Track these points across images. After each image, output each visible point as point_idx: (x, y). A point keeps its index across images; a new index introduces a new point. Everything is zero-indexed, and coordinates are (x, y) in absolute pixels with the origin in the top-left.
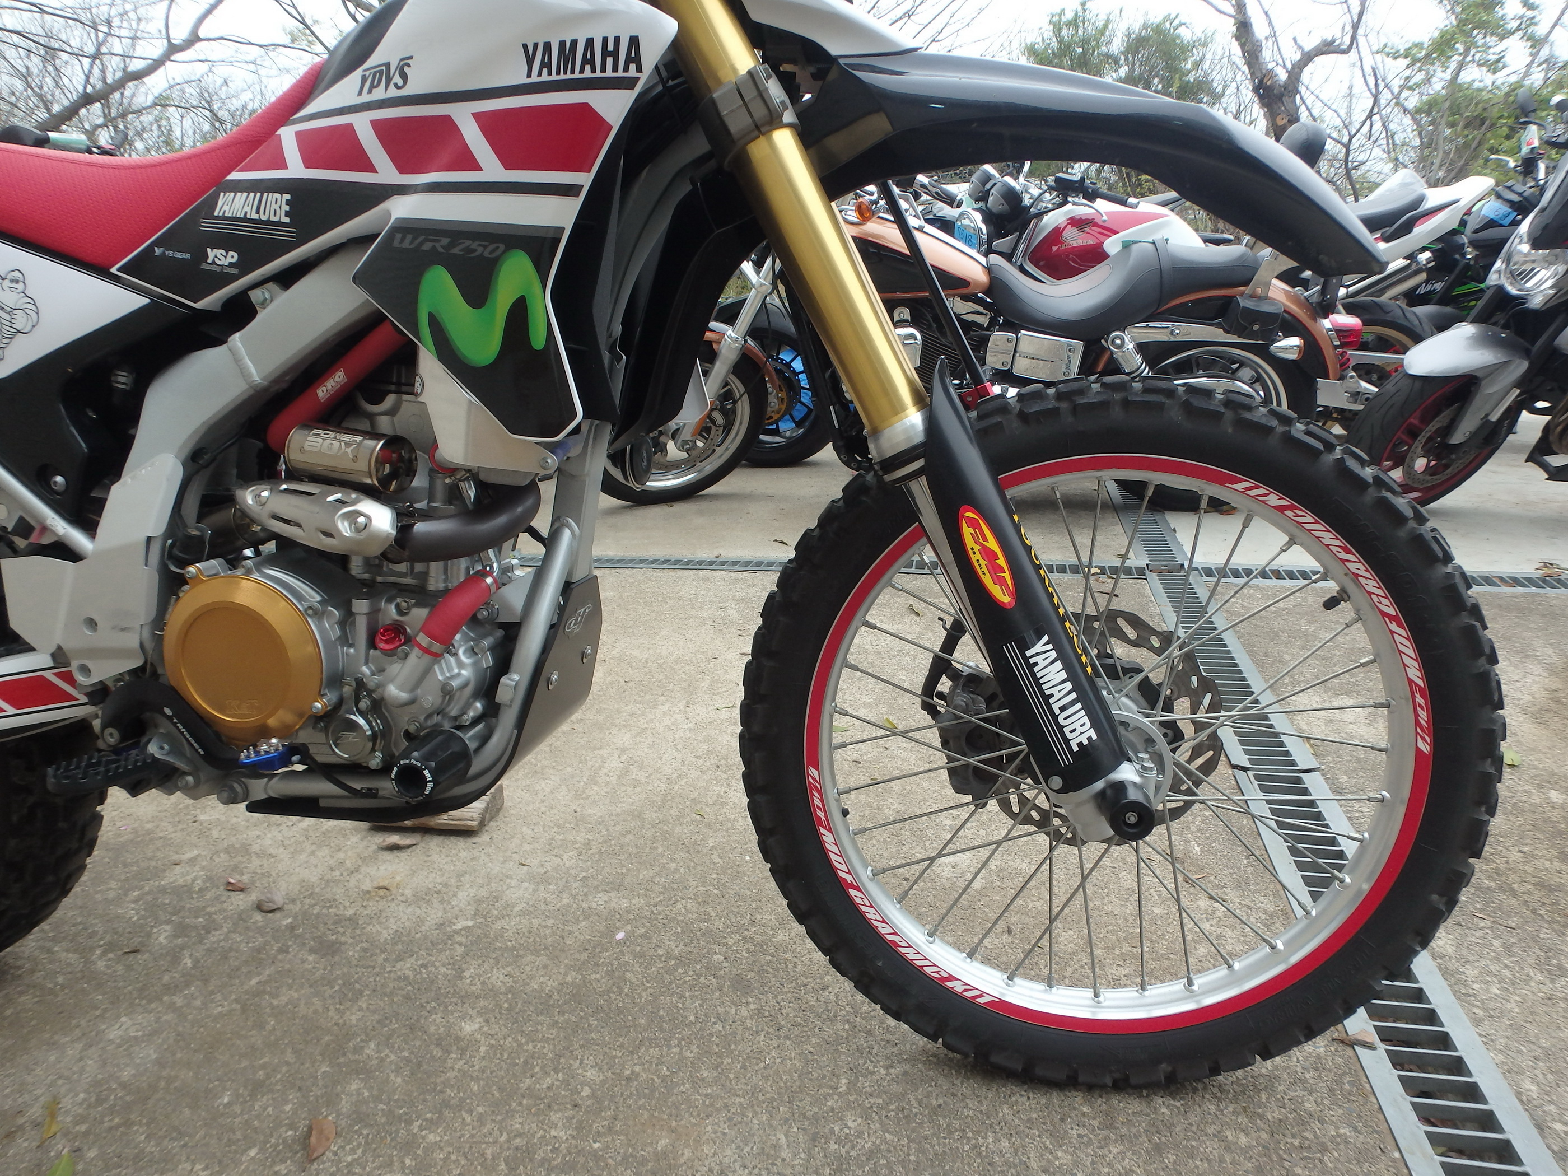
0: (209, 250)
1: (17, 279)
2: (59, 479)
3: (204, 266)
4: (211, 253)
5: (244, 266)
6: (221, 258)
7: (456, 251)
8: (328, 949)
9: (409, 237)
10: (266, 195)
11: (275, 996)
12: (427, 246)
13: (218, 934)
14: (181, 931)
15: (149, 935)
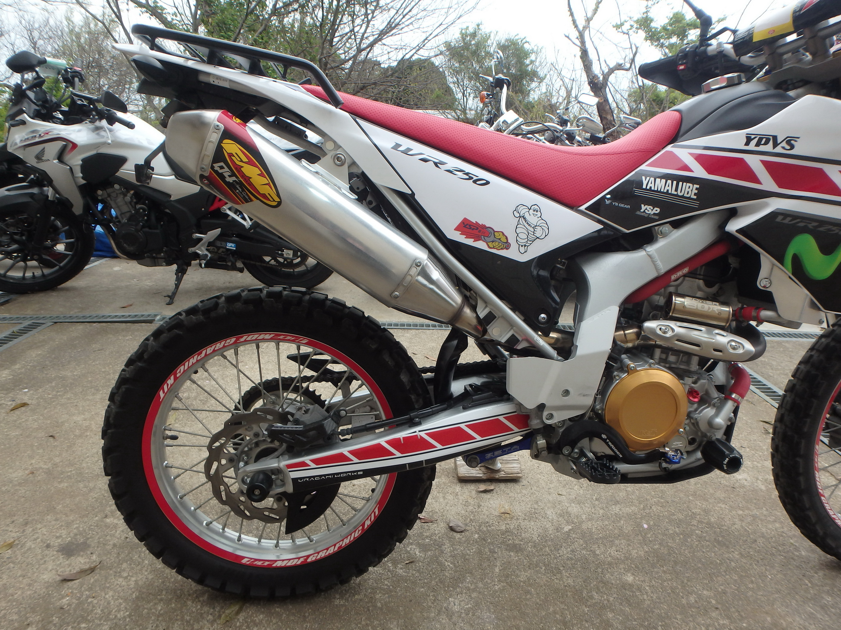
0: (642, 205)
1: (537, 210)
2: (543, 315)
3: (638, 213)
4: (643, 207)
5: (661, 216)
6: (648, 210)
7: (821, 229)
9: (789, 219)
10: (685, 184)
11: (517, 576)
12: (802, 224)
13: (447, 547)
14: (424, 548)
15: (408, 552)
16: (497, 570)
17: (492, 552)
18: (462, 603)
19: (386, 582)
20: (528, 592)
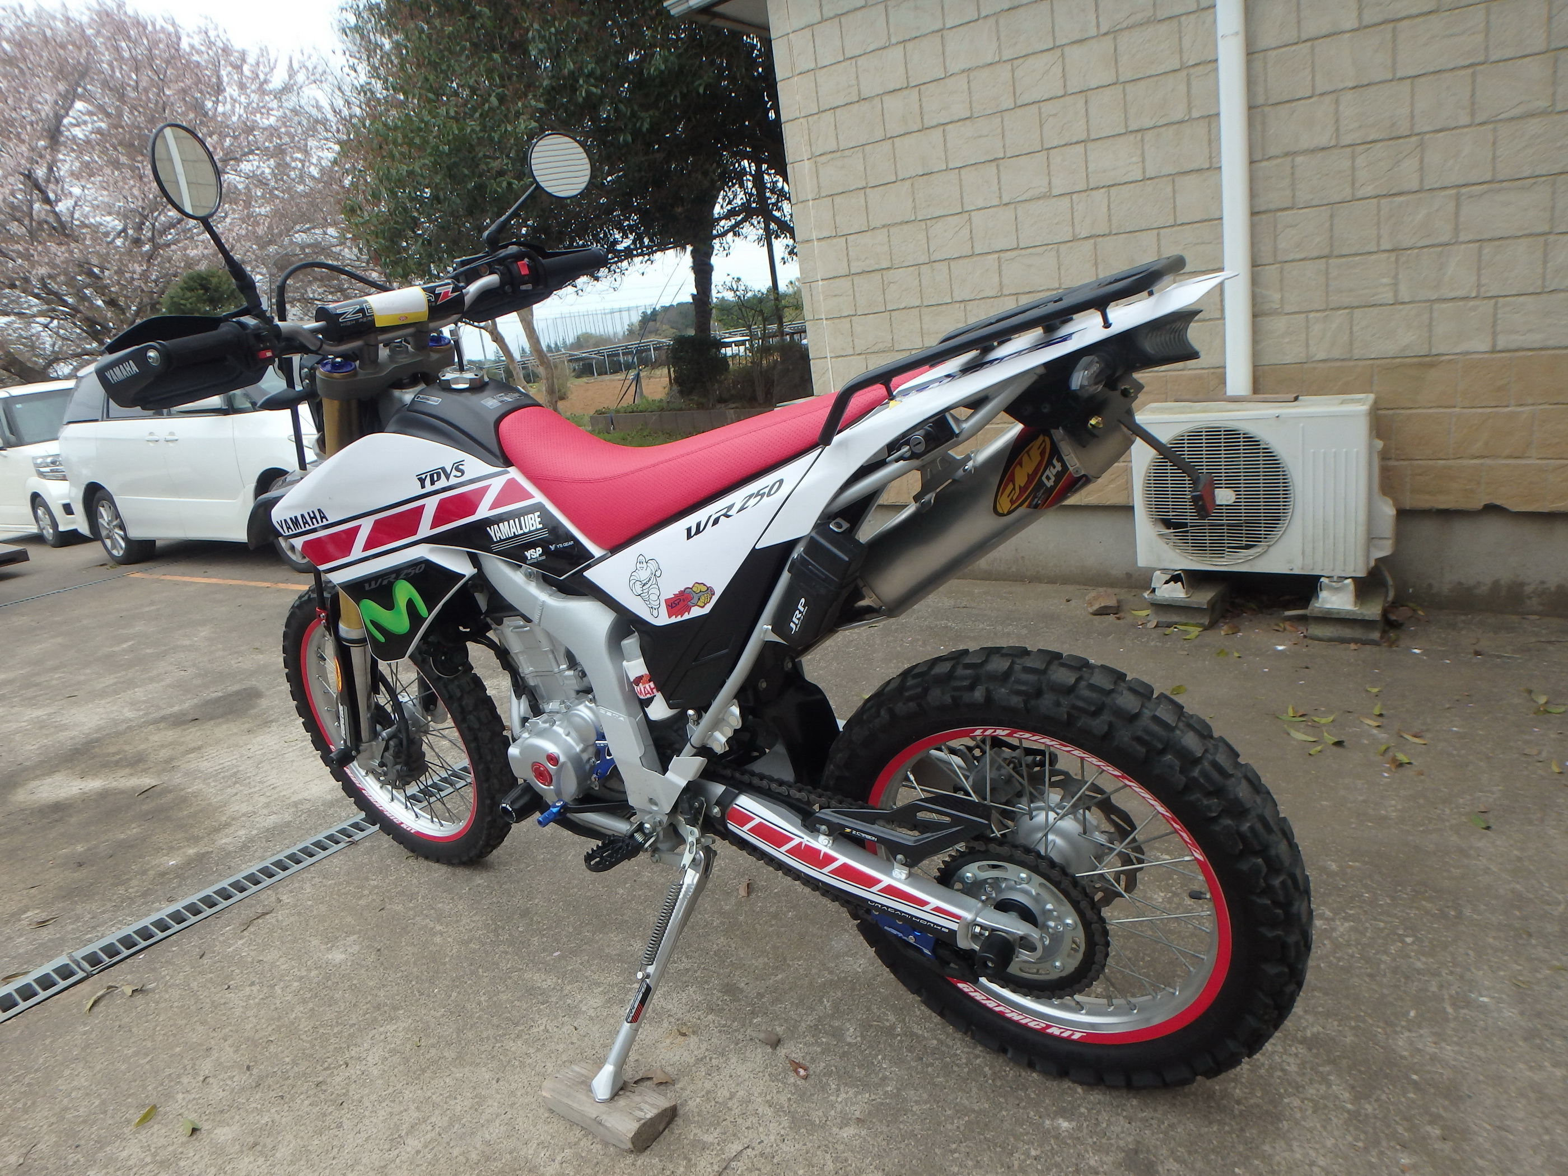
8: (730, 990)
11: (765, 964)
13: (810, 1020)
14: (837, 1034)
15: (863, 1037)
16: (780, 976)
17: (760, 995)
18: (852, 963)
19: (918, 1013)
20: (775, 948)
